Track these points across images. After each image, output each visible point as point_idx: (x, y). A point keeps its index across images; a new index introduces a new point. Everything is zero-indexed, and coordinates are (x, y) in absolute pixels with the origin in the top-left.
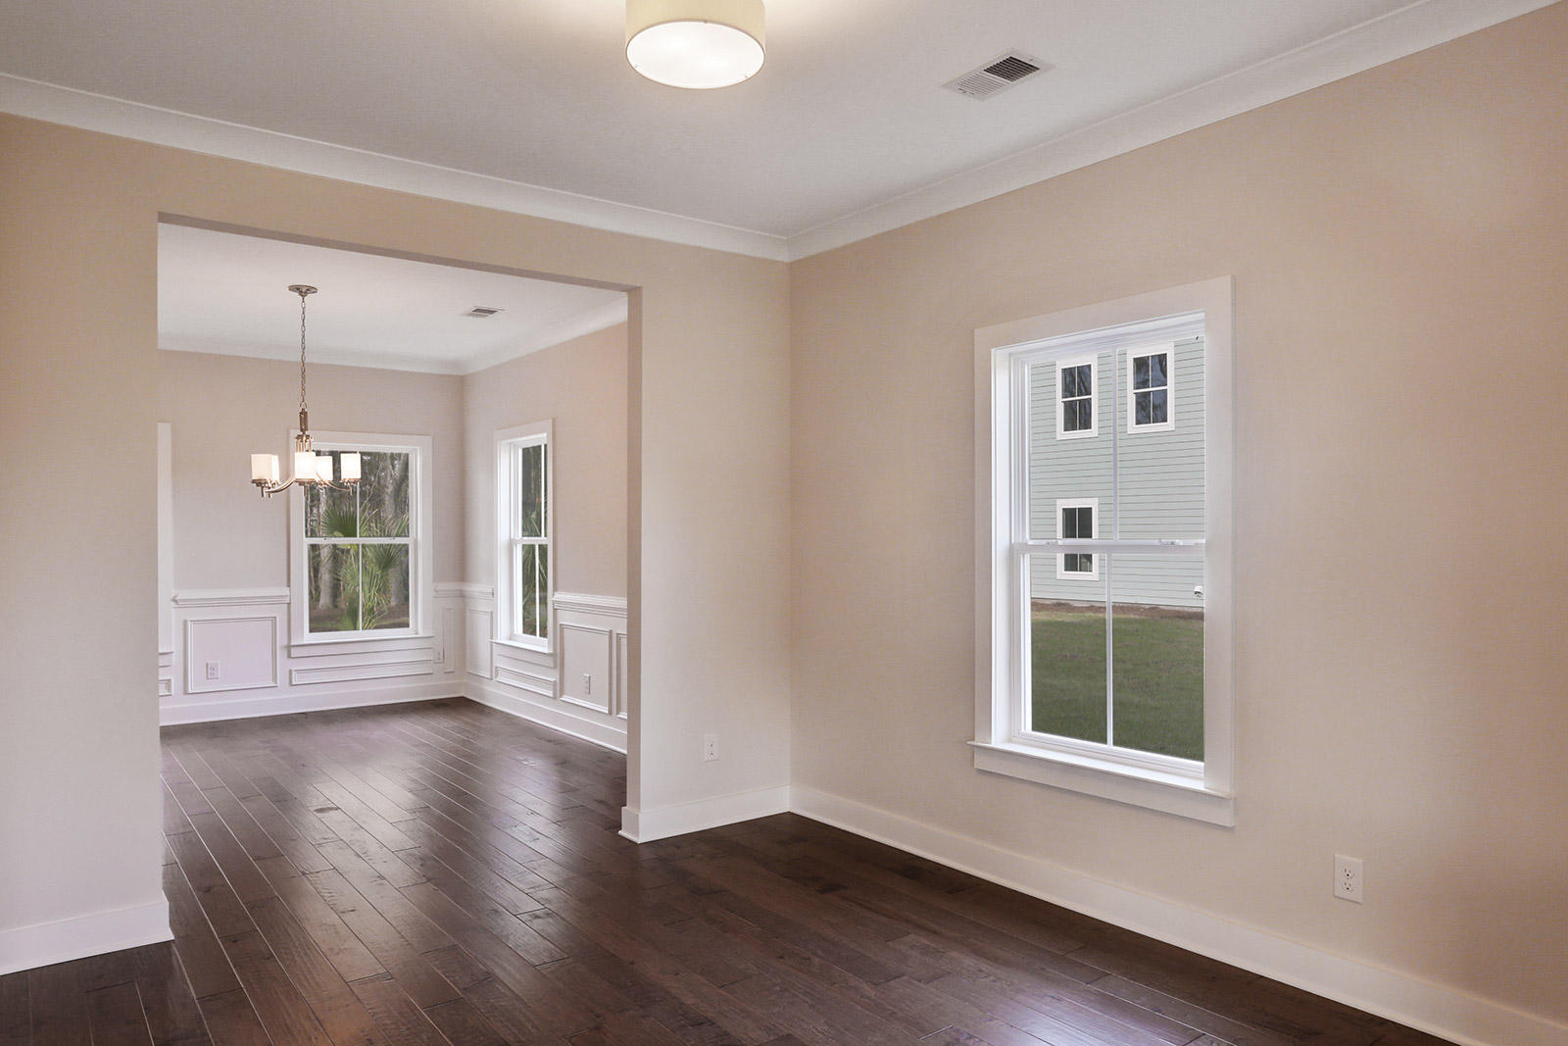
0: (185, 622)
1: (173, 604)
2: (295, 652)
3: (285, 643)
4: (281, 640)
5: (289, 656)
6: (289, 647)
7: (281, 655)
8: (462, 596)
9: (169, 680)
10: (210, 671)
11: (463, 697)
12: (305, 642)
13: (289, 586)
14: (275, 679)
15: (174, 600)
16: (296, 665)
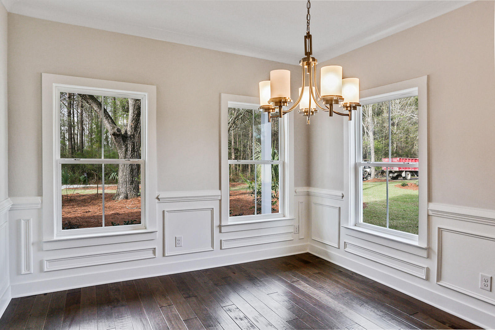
0: (164, 212)
1: (157, 200)
2: (223, 229)
3: (218, 224)
4: (216, 223)
5: (220, 232)
6: (220, 226)
7: (216, 230)
8: (308, 194)
9: (155, 248)
10: (177, 242)
11: (308, 253)
12: (229, 224)
13: (220, 189)
14: (213, 246)
15: (158, 198)
16: (224, 237)
